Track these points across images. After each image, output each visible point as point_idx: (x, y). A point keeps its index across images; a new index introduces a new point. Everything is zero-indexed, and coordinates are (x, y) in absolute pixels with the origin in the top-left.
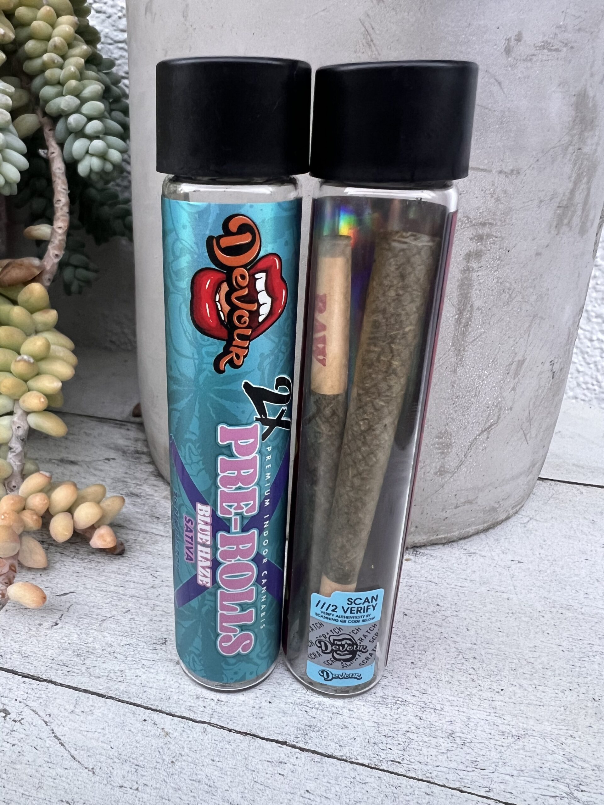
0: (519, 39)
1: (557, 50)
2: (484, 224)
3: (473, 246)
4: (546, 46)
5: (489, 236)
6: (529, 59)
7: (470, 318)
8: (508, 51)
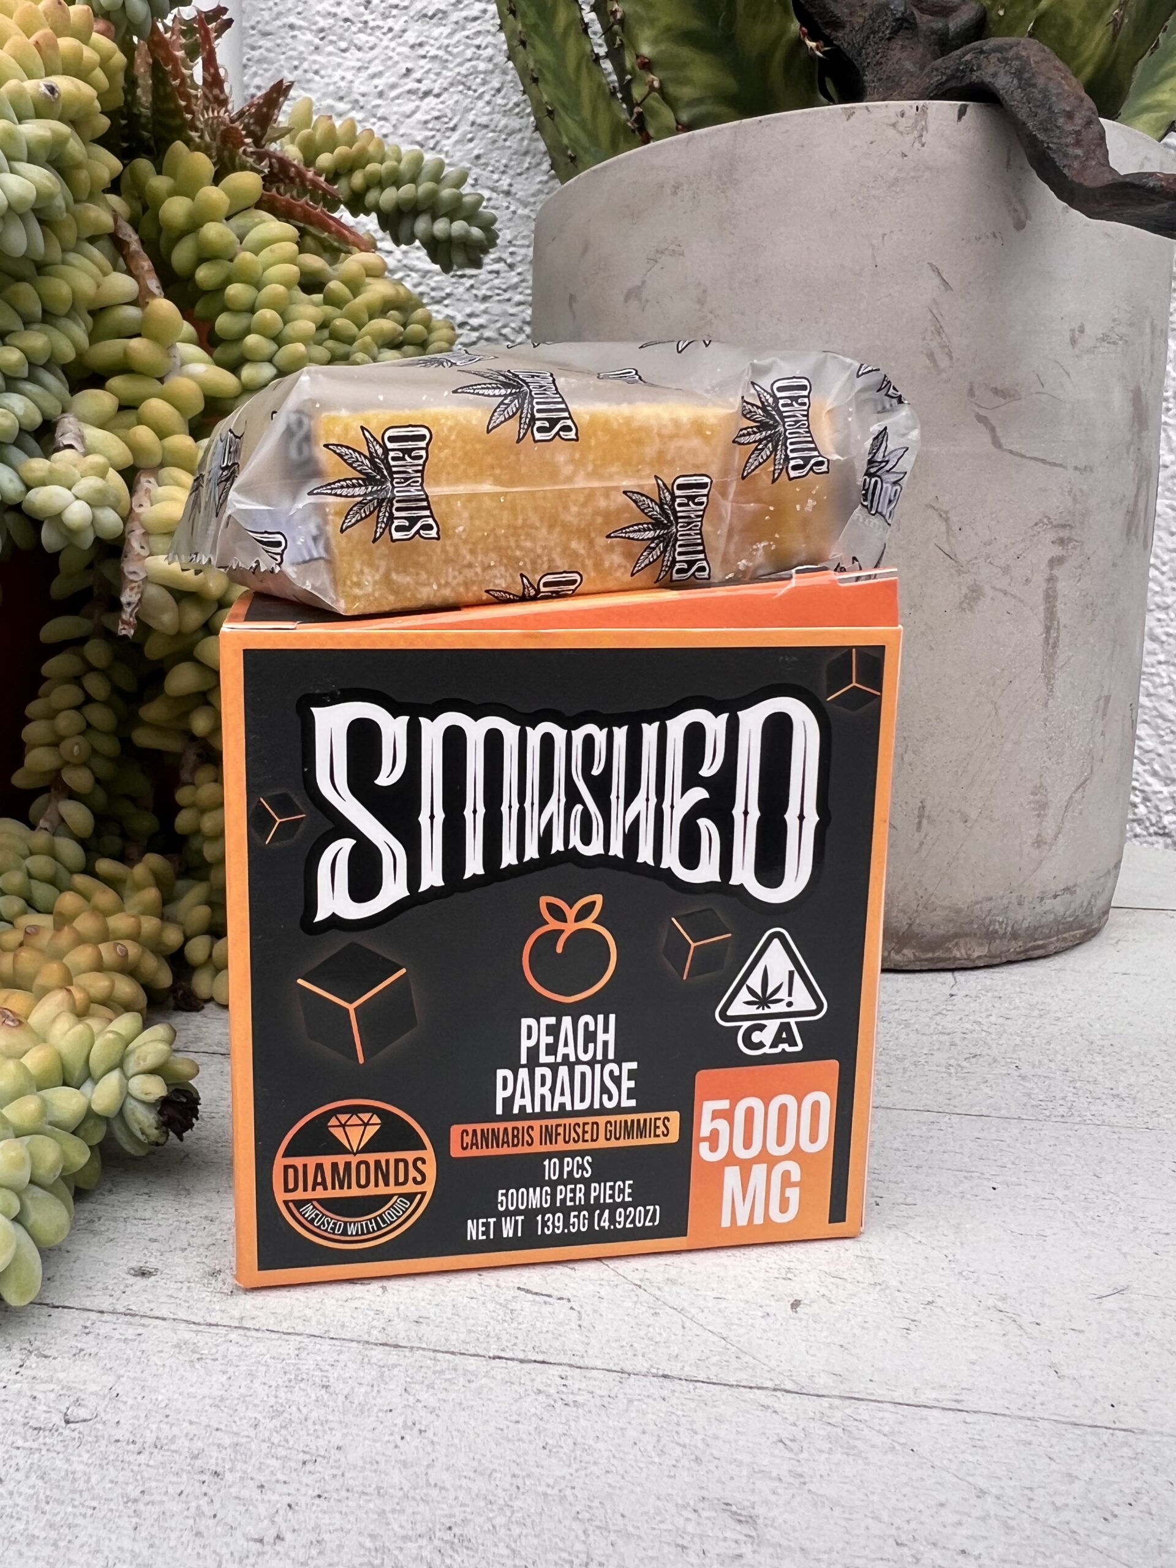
0: (1082, 331)
1: (1114, 343)
2: (1064, 526)
3: (1057, 551)
4: (1104, 338)
5: (1070, 539)
6: (1091, 351)
7: (1057, 637)
8: (1073, 342)
